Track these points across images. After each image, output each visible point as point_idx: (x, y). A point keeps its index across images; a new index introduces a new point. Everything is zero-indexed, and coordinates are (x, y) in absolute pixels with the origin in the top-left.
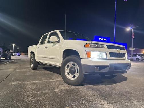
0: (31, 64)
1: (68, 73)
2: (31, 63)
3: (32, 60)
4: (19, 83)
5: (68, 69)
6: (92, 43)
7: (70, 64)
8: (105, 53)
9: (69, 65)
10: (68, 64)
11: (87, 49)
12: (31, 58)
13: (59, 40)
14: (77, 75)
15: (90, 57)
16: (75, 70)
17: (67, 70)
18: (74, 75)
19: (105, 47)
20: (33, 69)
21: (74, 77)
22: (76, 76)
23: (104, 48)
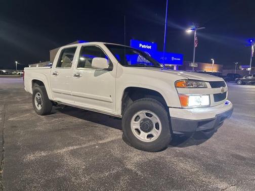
0: (36, 104)
1: (137, 130)
2: (36, 101)
3: (37, 96)
4: (43, 154)
5: (138, 122)
6: (189, 79)
7: (142, 114)
8: (208, 96)
9: (141, 116)
10: (138, 113)
11: (181, 90)
12: (35, 92)
13: (111, 64)
14: (156, 133)
15: (187, 106)
16: (152, 125)
17: (135, 125)
18: (149, 133)
19: (208, 85)
20: (42, 115)
21: (150, 136)
22: (154, 134)
23: (206, 87)
